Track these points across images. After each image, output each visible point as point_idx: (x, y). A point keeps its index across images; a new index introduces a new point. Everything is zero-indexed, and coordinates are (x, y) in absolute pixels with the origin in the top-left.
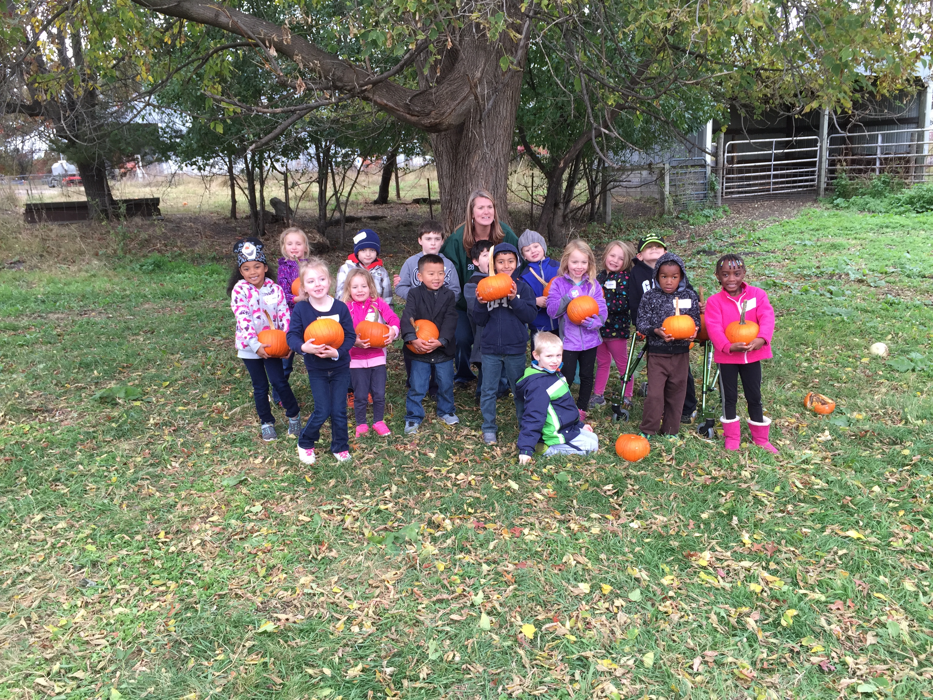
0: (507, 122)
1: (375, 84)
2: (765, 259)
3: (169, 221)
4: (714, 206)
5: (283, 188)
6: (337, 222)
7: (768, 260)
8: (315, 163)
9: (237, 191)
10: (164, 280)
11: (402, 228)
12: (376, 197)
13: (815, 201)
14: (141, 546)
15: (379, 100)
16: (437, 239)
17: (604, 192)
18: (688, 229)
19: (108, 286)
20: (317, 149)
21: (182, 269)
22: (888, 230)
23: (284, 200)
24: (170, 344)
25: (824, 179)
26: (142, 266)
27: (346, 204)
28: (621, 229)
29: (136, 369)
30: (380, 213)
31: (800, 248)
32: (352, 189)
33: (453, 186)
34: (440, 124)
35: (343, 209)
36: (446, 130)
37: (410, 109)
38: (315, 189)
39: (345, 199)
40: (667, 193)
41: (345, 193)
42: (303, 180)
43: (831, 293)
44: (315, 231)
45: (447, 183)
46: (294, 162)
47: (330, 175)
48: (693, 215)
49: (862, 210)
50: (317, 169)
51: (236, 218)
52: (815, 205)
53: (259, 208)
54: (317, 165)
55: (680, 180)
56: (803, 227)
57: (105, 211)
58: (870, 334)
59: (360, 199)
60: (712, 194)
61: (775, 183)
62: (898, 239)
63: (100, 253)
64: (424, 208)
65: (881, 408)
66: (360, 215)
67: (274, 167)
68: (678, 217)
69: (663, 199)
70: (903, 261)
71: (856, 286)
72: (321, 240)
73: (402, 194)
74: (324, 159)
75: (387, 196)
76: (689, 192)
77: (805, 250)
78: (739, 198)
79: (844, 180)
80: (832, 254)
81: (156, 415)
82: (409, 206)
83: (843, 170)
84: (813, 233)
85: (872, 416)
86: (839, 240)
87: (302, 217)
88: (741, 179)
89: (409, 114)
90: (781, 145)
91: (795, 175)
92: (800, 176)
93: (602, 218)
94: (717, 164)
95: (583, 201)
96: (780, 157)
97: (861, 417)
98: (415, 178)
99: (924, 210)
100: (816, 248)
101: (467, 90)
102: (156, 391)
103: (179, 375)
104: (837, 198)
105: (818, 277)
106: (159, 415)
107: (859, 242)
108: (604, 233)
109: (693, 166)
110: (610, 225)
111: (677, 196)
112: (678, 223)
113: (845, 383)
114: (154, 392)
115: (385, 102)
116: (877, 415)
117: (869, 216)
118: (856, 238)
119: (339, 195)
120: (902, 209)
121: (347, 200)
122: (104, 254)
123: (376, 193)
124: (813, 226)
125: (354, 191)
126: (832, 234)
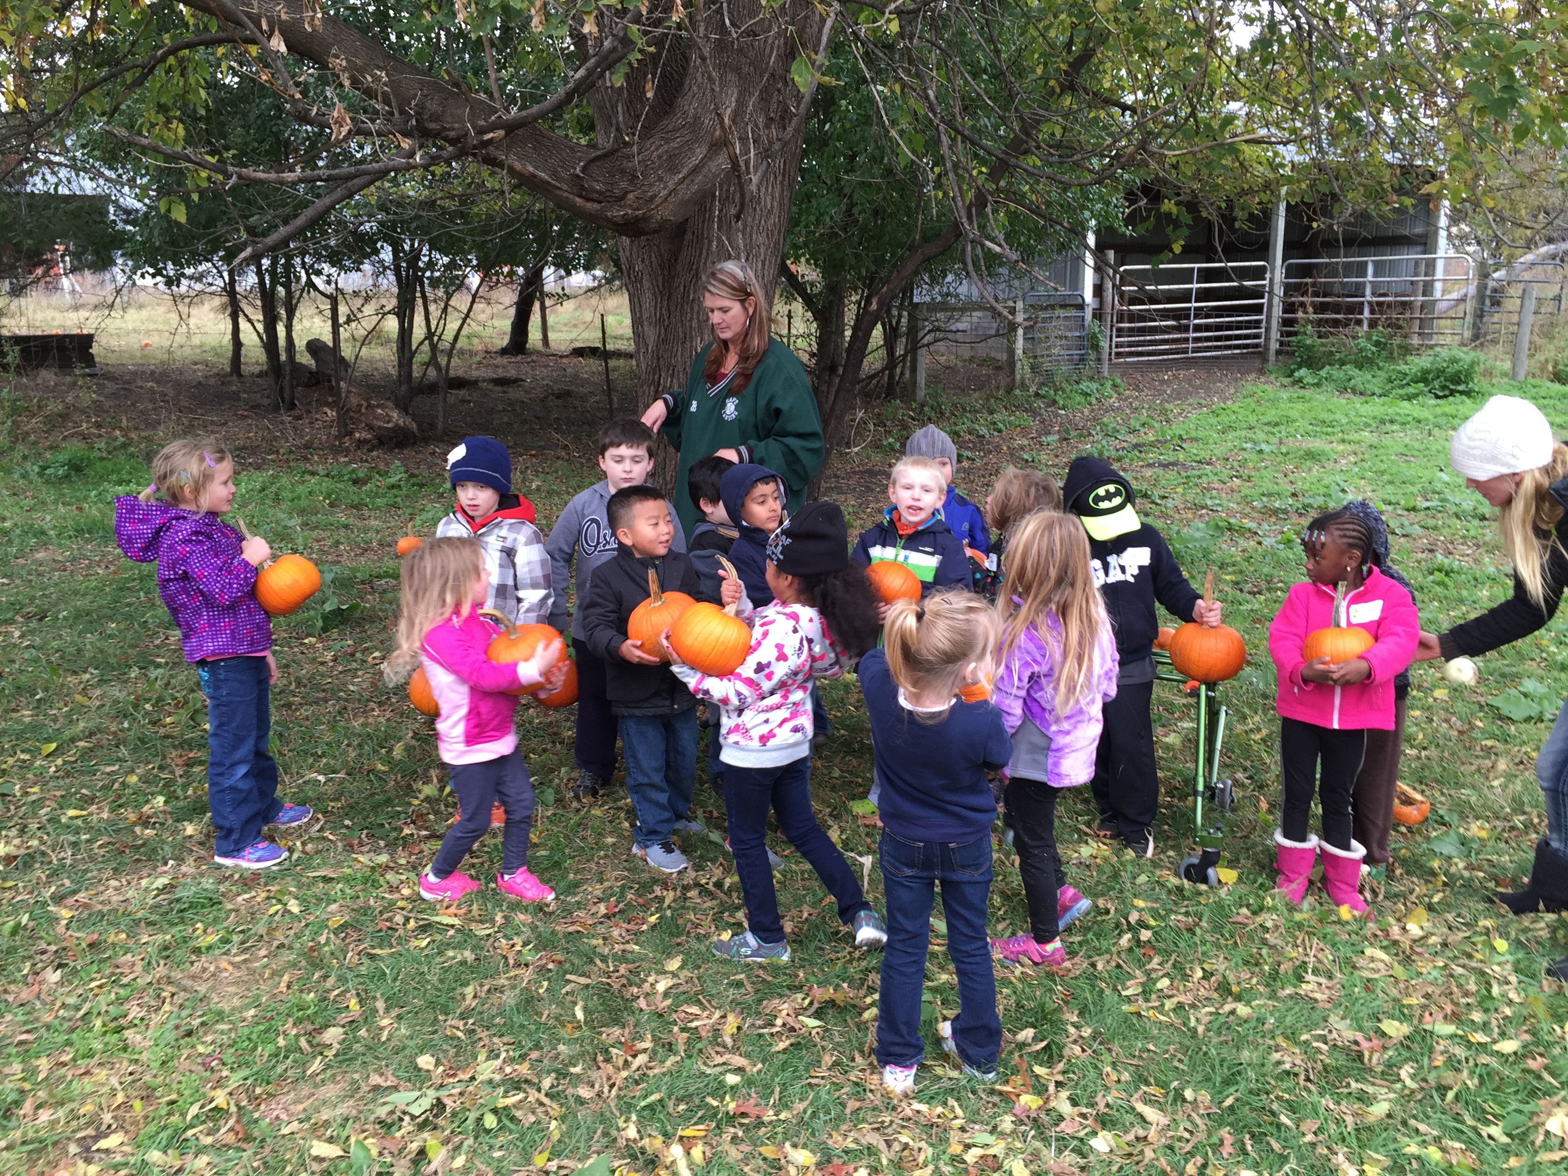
1: (511, 128)
2: (1200, 477)
3: (108, 376)
4: (1096, 376)
5: (330, 322)
6: (431, 389)
7: (1204, 480)
8: (392, 278)
9: (243, 324)
10: (86, 498)
11: (552, 402)
12: (505, 341)
13: (1261, 372)
15: (518, 166)
16: (635, 460)
17: (913, 348)
18: (1057, 415)
20: (395, 253)
21: (125, 477)
22: (1394, 427)
23: (331, 344)
25: (1275, 335)
26: (44, 468)
27: (450, 355)
28: (941, 413)
30: (512, 373)
31: (1254, 457)
32: (461, 328)
34: (645, 218)
35: (443, 363)
36: (656, 231)
37: (582, 188)
38: (392, 324)
39: (447, 346)
40: (1019, 352)
41: (449, 336)
42: (369, 309)
44: (390, 404)
46: (355, 276)
47: (419, 301)
48: (1064, 391)
49: (1343, 390)
50: (395, 290)
51: (240, 375)
52: (1263, 379)
53: (283, 357)
54: (395, 282)
55: (1041, 331)
56: (1252, 419)
59: (477, 345)
60: (1093, 356)
61: (1196, 340)
62: (1417, 445)
64: (594, 365)
66: (475, 374)
67: (313, 287)
68: (1037, 395)
69: (1011, 363)
70: (1438, 486)
72: (401, 422)
73: (551, 336)
74: (407, 271)
75: (526, 341)
76: (1055, 351)
77: (1262, 460)
78: (1138, 362)
79: (1309, 337)
80: (1310, 470)
81: (14, 832)
82: (564, 360)
83: (1309, 321)
84: (1270, 429)
85: (1504, 830)
86: (1317, 444)
87: (366, 376)
88: (1142, 331)
89: (580, 196)
90: (1207, 275)
91: (1229, 327)
92: (1238, 328)
93: (908, 392)
94: (1101, 303)
95: (878, 365)
96: (1205, 295)
97: (1484, 834)
98: (576, 309)
99: (1447, 392)
100: (1281, 458)
101: (700, 152)
102: (24, 766)
103: (82, 725)
104: (1300, 368)
105: (1301, 515)
106: (23, 831)
107: (1349, 448)
108: (913, 419)
109: (1063, 306)
110: (923, 406)
111: (1035, 357)
112: (1039, 404)
113: (1425, 748)
114: (21, 767)
115: (531, 169)
116: (1513, 828)
117: (1357, 401)
118: (1343, 441)
119: (436, 339)
120: (1411, 390)
121: (452, 347)
123: (505, 334)
124: (1269, 418)
125: (465, 331)
126: (1301, 431)
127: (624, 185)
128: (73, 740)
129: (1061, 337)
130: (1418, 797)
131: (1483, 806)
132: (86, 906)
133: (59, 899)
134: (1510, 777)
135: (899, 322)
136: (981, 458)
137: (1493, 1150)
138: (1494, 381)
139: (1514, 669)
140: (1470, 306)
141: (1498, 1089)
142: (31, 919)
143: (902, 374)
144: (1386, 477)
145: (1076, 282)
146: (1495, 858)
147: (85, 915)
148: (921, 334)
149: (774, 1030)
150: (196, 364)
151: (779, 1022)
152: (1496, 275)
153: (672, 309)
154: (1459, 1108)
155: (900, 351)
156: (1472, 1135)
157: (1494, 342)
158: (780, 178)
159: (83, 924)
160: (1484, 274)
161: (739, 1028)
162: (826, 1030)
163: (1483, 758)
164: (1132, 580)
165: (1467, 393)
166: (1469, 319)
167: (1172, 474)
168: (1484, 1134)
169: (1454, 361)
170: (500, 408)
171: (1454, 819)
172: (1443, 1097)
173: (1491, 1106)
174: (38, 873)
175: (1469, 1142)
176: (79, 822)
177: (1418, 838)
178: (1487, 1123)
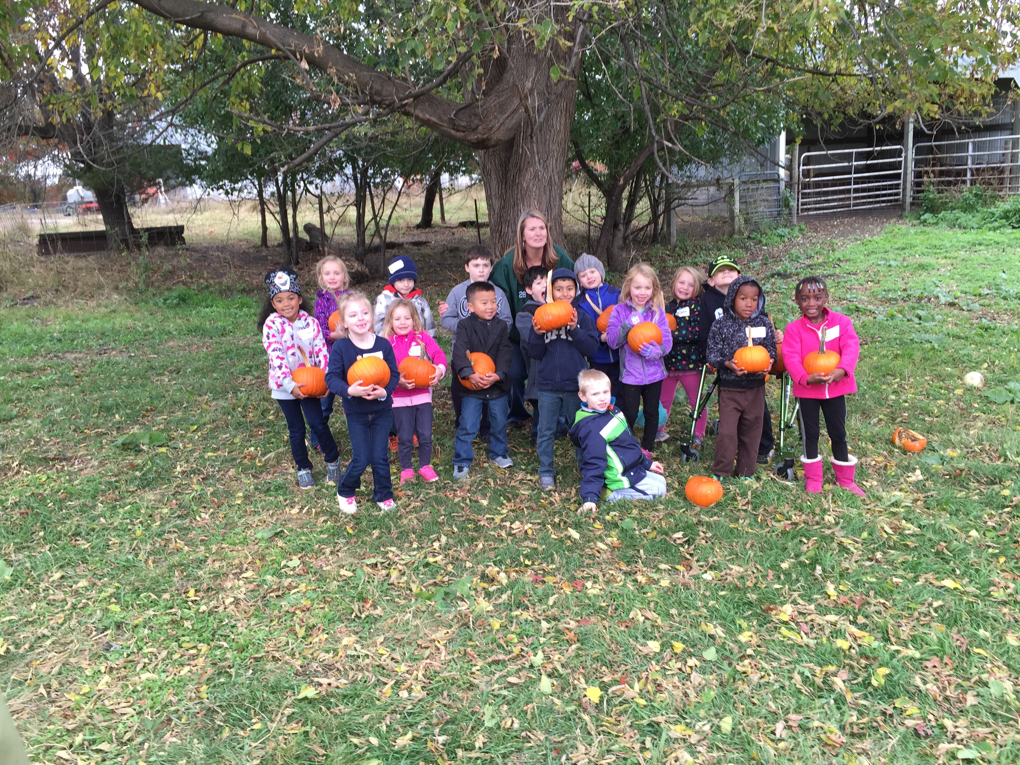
0: (561, 136)
1: (416, 97)
2: (846, 282)
3: (195, 250)
4: (788, 224)
5: (318, 212)
6: (377, 249)
7: (849, 284)
8: (352, 184)
9: (268, 216)
10: (190, 315)
11: (447, 254)
12: (419, 220)
13: (901, 217)
14: (168, 606)
15: (421, 115)
16: (486, 265)
17: (668, 210)
18: (761, 250)
19: (130, 322)
20: (354, 169)
21: (210, 303)
22: (981, 248)
23: (318, 226)
24: (198, 385)
25: (909, 193)
26: (165, 300)
27: (386, 229)
28: (687, 252)
29: (161, 413)
30: (423, 238)
31: (884, 269)
32: (392, 212)
33: (502, 208)
34: (488, 139)
35: (383, 234)
36: (494, 146)
37: (455, 124)
38: (352, 213)
39: (385, 223)
40: (737, 211)
41: (385, 217)
42: (339, 203)
43: (920, 318)
44: (353, 258)
45: (497, 204)
46: (330, 183)
47: (368, 197)
48: (766, 234)
49: (952, 226)
50: (354, 191)
51: (267, 246)
52: (900, 222)
53: (291, 234)
54: (354, 187)
55: (751, 197)
56: (888, 246)
57: (125, 241)
58: (964, 362)
59: (402, 223)
60: (786, 211)
61: (855, 198)
62: (993, 258)
63: (120, 286)
64: (472, 232)
65: (977, 444)
66: (401, 240)
67: (307, 190)
68: (749, 238)
69: (732, 218)
70: (998, 281)
71: (947, 310)
72: (360, 269)
73: (447, 217)
74: (361, 180)
75: (431, 220)
76: (761, 209)
77: (890, 271)
78: (816, 214)
79: (932, 193)
80: (920, 275)
81: (183, 462)
82: (455, 230)
83: (931, 183)
84: (899, 252)
85: (968, 452)
86: (926, 260)
87: (338, 244)
88: (819, 194)
89: (453, 129)
90: (861, 156)
91: (878, 189)
92: (884, 190)
93: (666, 239)
94: (791, 178)
95: (644, 222)
96: (860, 169)
97: (955, 455)
98: (460, 200)
100: (902, 269)
102: (183, 436)
103: (208, 418)
104: (925, 213)
105: (905, 301)
106: (187, 462)
107: (949, 261)
108: (669, 256)
109: (765, 181)
110: (675, 247)
111: (748, 214)
112: (750, 243)
114: (181, 437)
115: (428, 116)
116: (974, 451)
117: (959, 232)
118: (946, 257)
119: (378, 219)
120: (996, 224)
121: (388, 225)
122: (125, 288)
123: (418, 216)
124: (899, 245)
125: (395, 214)
126: (919, 253)
127: (476, 122)
129: (764, 200)
130: (921, 437)
131: (960, 442)
135: (659, 195)
139: (1008, 378)
143: (662, 227)
144: (967, 278)
150: (241, 241)
153: (507, 189)
171: (940, 448)
177: (917, 457)
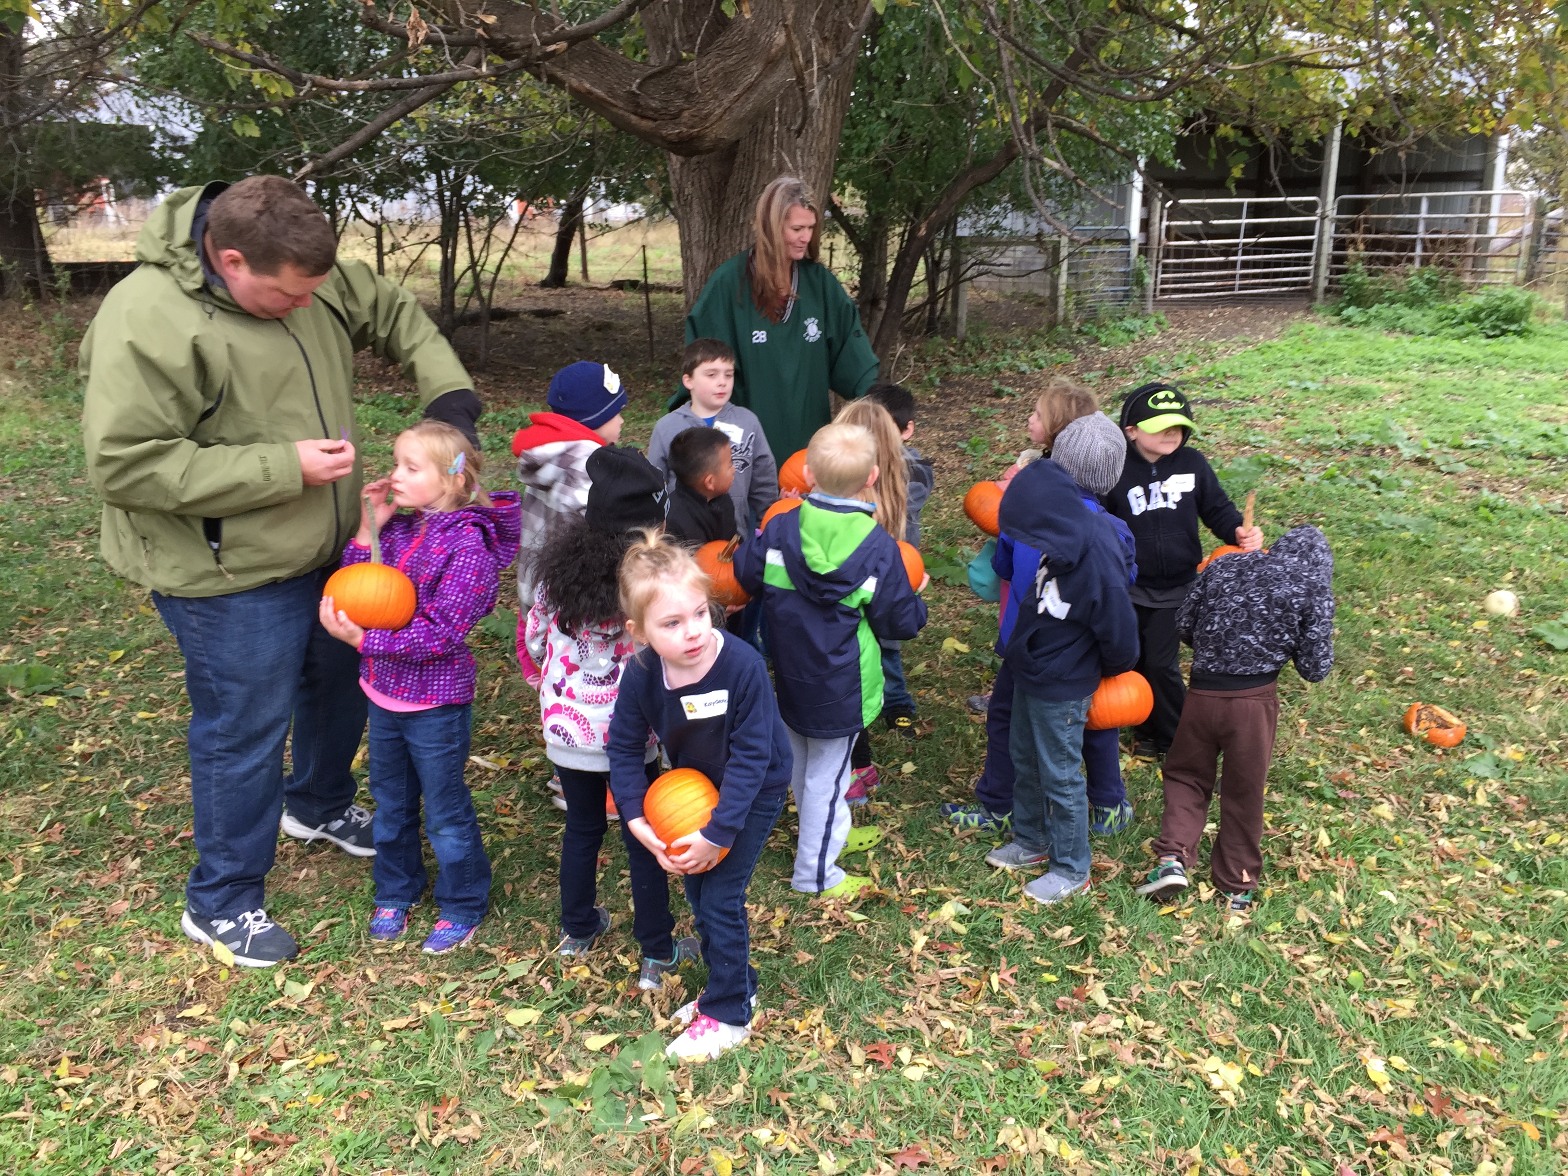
1: (573, 39)
2: (1243, 414)
4: (1140, 313)
5: (374, 251)
6: (474, 319)
7: (1248, 417)
8: (435, 207)
11: (592, 334)
12: (545, 274)
13: (1309, 310)
15: (576, 81)
16: (727, 374)
17: (956, 282)
18: (1099, 353)
19: (27, 432)
20: (440, 182)
22: (1443, 367)
25: (1324, 272)
27: (492, 286)
28: (983, 350)
30: (552, 305)
31: (1298, 394)
32: (502, 259)
34: (699, 137)
35: (485, 292)
36: (710, 151)
37: (638, 105)
38: (434, 256)
39: (489, 276)
40: (1063, 287)
41: (491, 267)
42: (413, 238)
43: (1378, 483)
46: (397, 204)
47: (463, 231)
48: (1107, 328)
49: (1391, 329)
50: (439, 220)
52: (1310, 317)
54: (439, 212)
55: (1086, 265)
56: (1298, 357)
57: (33, 285)
58: (1473, 570)
59: (517, 276)
60: (1137, 291)
61: (1244, 277)
62: (1465, 384)
63: (18, 364)
64: (632, 300)
65: (1550, 736)
66: (515, 306)
67: (358, 215)
68: (1079, 331)
69: (1055, 298)
70: (1486, 425)
71: (1416, 471)
73: (591, 269)
74: (451, 200)
75: (565, 274)
76: (1099, 287)
77: (1307, 398)
78: (1182, 300)
79: (1359, 275)
80: (1356, 408)
81: (88, 731)
82: (605, 293)
83: (1359, 258)
84: (1316, 367)
85: (1538, 753)
86: (1364, 383)
88: (1188, 267)
89: (635, 114)
90: (1256, 210)
91: (1277, 263)
92: (1286, 265)
93: (948, 328)
94: (1148, 238)
95: (919, 300)
96: (1252, 230)
97: (1519, 757)
98: (614, 243)
99: (1498, 332)
100: (1326, 397)
101: (756, 69)
102: (94, 672)
103: (147, 634)
104: (1348, 306)
105: (1345, 452)
106: (95, 731)
107: (1398, 387)
108: (954, 354)
109: (1108, 241)
110: (963, 342)
111: (1079, 293)
112: (1082, 340)
113: (1463, 676)
114: (90, 673)
116: (1547, 752)
117: (1405, 339)
118: (1390, 380)
119: (478, 268)
120: (1462, 329)
121: (495, 279)
122: (27, 367)
123: (545, 267)
124: (1315, 356)
125: (507, 262)
126: (1348, 369)
127: (679, 102)
128: (139, 648)
129: (1105, 273)
130: (1455, 721)
131: (1519, 730)
132: (159, 799)
133: (133, 793)
134: (1547, 704)
135: (941, 255)
136: (1022, 394)
137: (1517, 1045)
138: (1547, 321)
139: (1555, 603)
140: (1525, 244)
141: (1524, 990)
142: (108, 811)
143: (943, 309)
144: (1433, 416)
145: (1122, 217)
146: (1527, 779)
147: (160, 807)
148: (963, 268)
149: (821, 923)
151: (825, 916)
152: (1551, 214)
153: (722, 233)
154: (1486, 1007)
155: (941, 285)
156: (1499, 1033)
157: (1548, 281)
158: (832, 100)
159: (156, 816)
160: (1540, 210)
161: (787, 922)
162: (870, 925)
163: (1522, 686)
164: (1174, 507)
165: (1519, 333)
166: (1523, 259)
167: (1214, 412)
168: (1509, 1030)
169: (1509, 299)
170: (541, 339)
171: (1490, 742)
172: (1470, 996)
173: (1517, 1006)
174: (113, 769)
175: (1494, 1037)
176: (149, 724)
177: (1454, 760)
178: (1513, 1021)
